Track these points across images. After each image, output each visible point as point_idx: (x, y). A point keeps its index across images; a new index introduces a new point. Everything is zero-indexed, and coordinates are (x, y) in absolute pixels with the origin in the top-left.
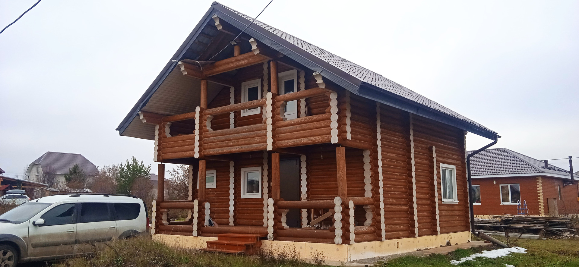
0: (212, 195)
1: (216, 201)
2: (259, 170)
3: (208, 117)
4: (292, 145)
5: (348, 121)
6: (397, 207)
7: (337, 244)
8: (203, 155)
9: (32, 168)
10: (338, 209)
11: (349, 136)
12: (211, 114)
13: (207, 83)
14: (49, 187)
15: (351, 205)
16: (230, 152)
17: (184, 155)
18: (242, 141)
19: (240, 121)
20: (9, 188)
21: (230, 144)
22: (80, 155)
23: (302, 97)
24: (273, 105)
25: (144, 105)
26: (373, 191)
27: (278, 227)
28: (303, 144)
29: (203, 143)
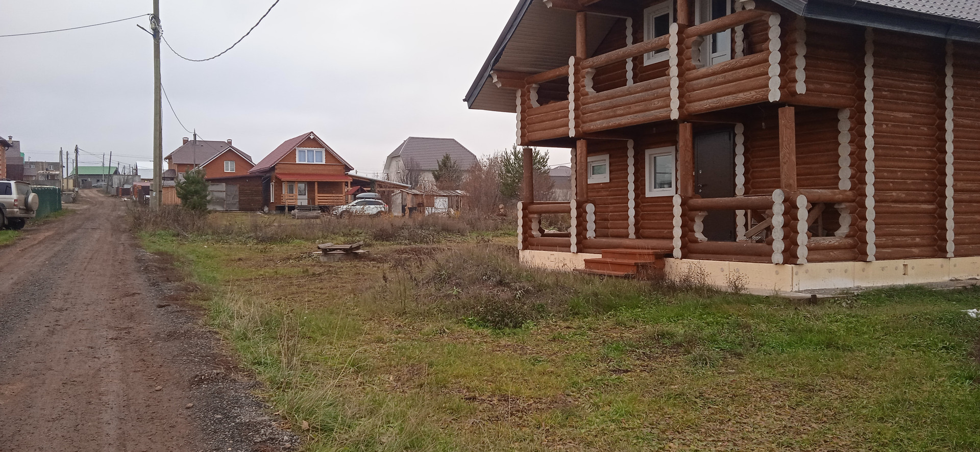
0: (605, 193)
1: (611, 201)
2: (671, 152)
3: (588, 73)
4: (709, 109)
5: (800, 63)
6: (908, 206)
7: (776, 264)
8: (581, 132)
9: (391, 163)
10: (778, 208)
11: (801, 88)
12: (591, 67)
13: (586, 17)
14: (411, 188)
15: (802, 202)
16: (620, 125)
17: (557, 133)
18: (636, 106)
19: (642, 73)
20: (360, 191)
21: (619, 112)
22: (453, 140)
23: (738, 24)
24: (679, 44)
25: (497, 61)
26: (855, 180)
27: (689, 239)
28: (726, 106)
29: (580, 113)
